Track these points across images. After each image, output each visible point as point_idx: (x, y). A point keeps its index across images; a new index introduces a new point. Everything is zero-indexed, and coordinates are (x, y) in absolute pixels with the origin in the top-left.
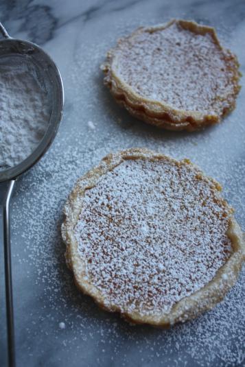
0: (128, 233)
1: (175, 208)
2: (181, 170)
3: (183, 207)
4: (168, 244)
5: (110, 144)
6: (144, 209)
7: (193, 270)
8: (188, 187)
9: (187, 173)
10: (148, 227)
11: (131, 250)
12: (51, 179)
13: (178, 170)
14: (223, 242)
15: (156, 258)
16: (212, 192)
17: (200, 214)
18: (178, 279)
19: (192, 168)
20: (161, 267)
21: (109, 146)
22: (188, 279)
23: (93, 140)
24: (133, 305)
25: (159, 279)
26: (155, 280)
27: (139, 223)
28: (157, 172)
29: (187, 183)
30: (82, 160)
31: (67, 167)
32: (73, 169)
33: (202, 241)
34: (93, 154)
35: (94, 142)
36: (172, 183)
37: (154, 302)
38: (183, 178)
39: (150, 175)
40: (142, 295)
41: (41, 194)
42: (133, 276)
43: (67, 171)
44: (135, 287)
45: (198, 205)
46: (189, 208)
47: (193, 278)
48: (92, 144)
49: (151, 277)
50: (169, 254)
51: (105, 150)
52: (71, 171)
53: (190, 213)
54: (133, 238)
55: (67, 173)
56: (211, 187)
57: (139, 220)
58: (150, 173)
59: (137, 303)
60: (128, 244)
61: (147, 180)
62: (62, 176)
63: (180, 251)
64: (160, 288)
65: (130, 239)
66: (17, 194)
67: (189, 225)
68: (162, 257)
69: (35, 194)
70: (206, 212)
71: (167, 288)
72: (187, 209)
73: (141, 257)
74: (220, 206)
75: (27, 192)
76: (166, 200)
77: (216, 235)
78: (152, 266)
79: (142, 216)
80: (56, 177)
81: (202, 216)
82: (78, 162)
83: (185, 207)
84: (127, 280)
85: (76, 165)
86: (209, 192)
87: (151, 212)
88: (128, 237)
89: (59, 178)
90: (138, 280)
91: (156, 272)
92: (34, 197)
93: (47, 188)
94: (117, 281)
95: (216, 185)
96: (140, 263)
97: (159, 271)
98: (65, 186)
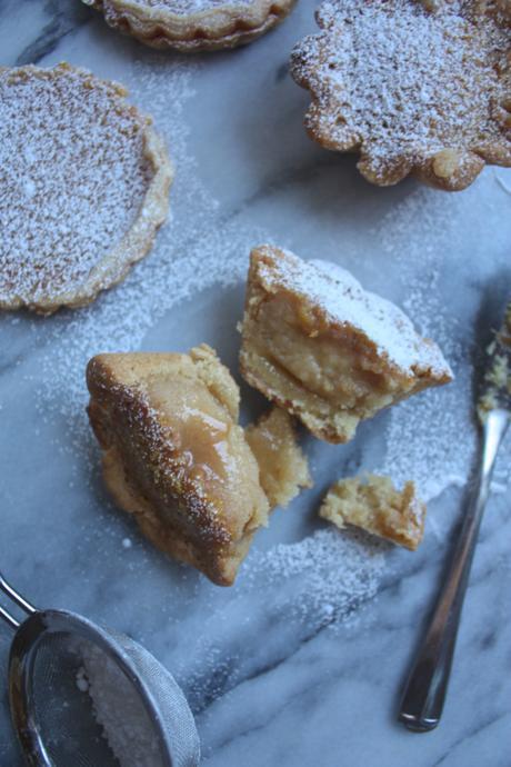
0: (8, 199)
1: (64, 142)
2: (59, 84)
3: (75, 138)
4: (65, 197)
5: (197, 251)
6: (21, 159)
7: (108, 219)
8: (76, 106)
9: (71, 85)
10: (33, 182)
11: (18, 221)
12: (101, 316)
13: (55, 85)
14: (141, 168)
15: (54, 219)
16: (112, 102)
17: (100, 140)
18: (90, 238)
19: (74, 75)
20: (65, 230)
21: (195, 255)
22: (103, 233)
23: (169, 243)
24: (40, 290)
25: (64, 246)
26: (61, 249)
27: (19, 181)
28: (26, 98)
29: (73, 100)
30: (151, 281)
31: (126, 293)
32: (136, 298)
33: (111, 177)
34: (168, 270)
35: (171, 248)
36: (51, 108)
37: (64, 277)
38: (65, 96)
39: (16, 106)
40: (47, 274)
41: (86, 342)
42: (29, 254)
43: (126, 300)
44: (36, 267)
45: (96, 129)
46: (84, 137)
47: (110, 229)
48: (167, 250)
49: (53, 247)
50: (69, 209)
51: (189, 262)
52: (133, 302)
53: (87, 144)
54: (17, 204)
55: (127, 305)
56: (109, 95)
57: (18, 175)
58: (15, 103)
59: (44, 286)
60: (12, 214)
61: (13, 116)
62: (118, 311)
63: (85, 201)
64: (69, 257)
65: (12, 207)
66: (49, 342)
67: (89, 161)
68: (61, 216)
69: (76, 342)
70: (110, 134)
71: (78, 254)
72: (81, 139)
73: (34, 225)
74: (128, 118)
75: (65, 338)
76: (49, 136)
77: (129, 162)
78: (52, 233)
79: (21, 170)
80: (109, 313)
81: (105, 142)
82: (144, 284)
83: (77, 136)
84: (23, 261)
85: (141, 290)
86: (108, 104)
87: (32, 159)
88: (9, 205)
89: (114, 314)
90: (39, 256)
91: (59, 238)
92: (75, 347)
93: (96, 332)
94: (11, 267)
95: (116, 89)
96: (34, 233)
97: (62, 236)
98: (123, 328)
